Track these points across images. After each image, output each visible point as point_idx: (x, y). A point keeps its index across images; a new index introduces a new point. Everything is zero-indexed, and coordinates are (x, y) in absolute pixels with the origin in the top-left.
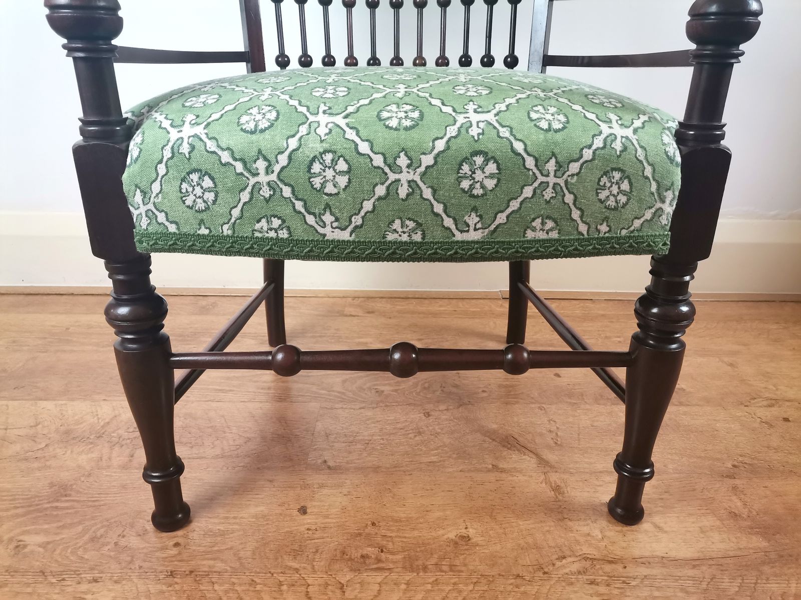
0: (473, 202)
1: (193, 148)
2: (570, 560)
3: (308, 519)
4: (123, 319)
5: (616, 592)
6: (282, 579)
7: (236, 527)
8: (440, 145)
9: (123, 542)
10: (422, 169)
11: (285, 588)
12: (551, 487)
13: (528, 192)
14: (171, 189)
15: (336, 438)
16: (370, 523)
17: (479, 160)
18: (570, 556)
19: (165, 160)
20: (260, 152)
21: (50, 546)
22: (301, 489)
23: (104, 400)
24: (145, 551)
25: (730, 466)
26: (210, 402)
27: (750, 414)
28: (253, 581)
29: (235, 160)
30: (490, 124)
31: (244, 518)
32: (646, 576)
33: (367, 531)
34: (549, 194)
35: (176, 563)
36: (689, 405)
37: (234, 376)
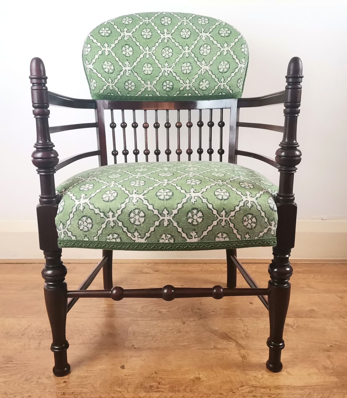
0: (193, 227)
1: (84, 208)
2: (245, 387)
3: (125, 371)
4: (49, 275)
6: (114, 396)
7: (92, 374)
8: (180, 206)
9: (40, 381)
10: (173, 215)
12: (241, 356)
13: (215, 223)
14: (75, 223)
16: (154, 372)
17: (195, 211)
18: (246, 386)
19: (73, 212)
20: (110, 209)
22: (122, 358)
23: (23, 317)
24: (51, 384)
25: (329, 346)
27: (345, 322)
28: (101, 396)
29: (101, 212)
30: (199, 197)
31: (95, 370)
32: (279, 394)
33: (153, 376)
34: (223, 224)
35: (65, 389)
36: (315, 318)
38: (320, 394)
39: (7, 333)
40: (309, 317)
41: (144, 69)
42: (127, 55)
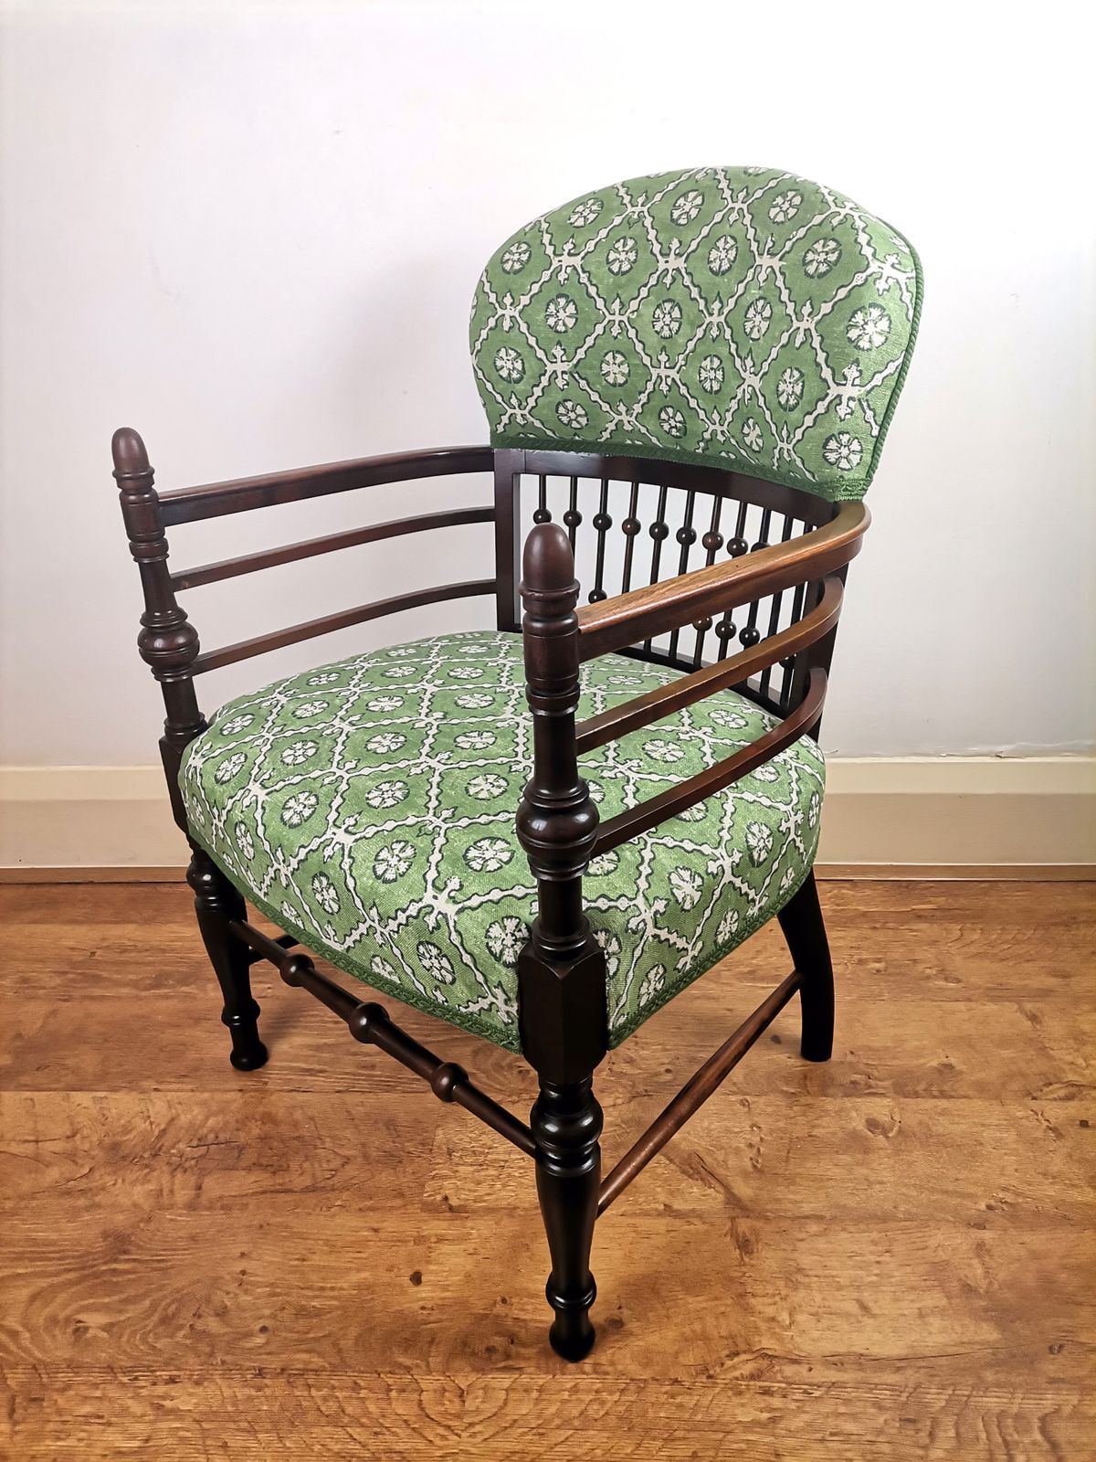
2: (744, 1357)
3: (424, 1292)
5: (793, 1406)
6: (390, 1381)
7: (335, 1303)
9: (200, 1325)
11: (393, 1394)
12: (737, 1241)
15: (461, 1157)
16: (499, 1299)
18: (745, 1352)
21: (115, 1329)
22: (415, 1244)
23: (156, 1090)
24: (226, 1338)
25: (983, 1207)
26: (294, 1093)
27: (1036, 1114)
28: (356, 1383)
31: (343, 1289)
32: (833, 1383)
33: (495, 1311)
35: (264, 1356)
36: (952, 1097)
37: (325, 1044)
38: (944, 1387)
39: (115, 1147)
40: (936, 1093)
41: (605, 368)
42: (561, 328)
